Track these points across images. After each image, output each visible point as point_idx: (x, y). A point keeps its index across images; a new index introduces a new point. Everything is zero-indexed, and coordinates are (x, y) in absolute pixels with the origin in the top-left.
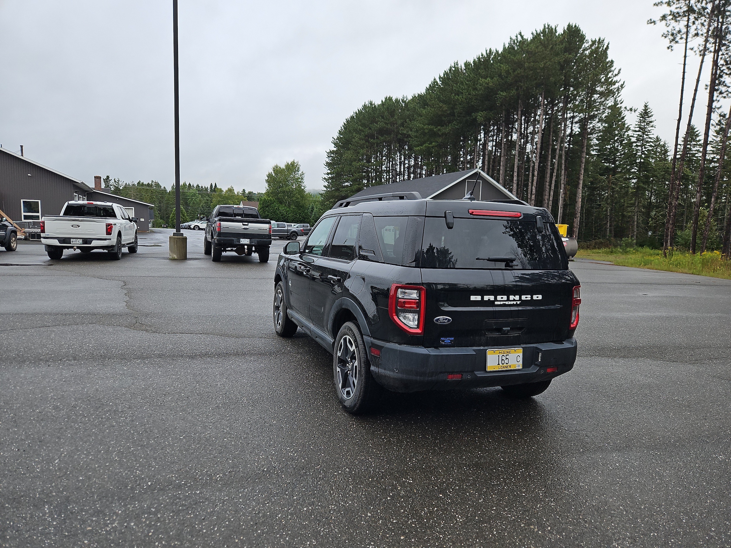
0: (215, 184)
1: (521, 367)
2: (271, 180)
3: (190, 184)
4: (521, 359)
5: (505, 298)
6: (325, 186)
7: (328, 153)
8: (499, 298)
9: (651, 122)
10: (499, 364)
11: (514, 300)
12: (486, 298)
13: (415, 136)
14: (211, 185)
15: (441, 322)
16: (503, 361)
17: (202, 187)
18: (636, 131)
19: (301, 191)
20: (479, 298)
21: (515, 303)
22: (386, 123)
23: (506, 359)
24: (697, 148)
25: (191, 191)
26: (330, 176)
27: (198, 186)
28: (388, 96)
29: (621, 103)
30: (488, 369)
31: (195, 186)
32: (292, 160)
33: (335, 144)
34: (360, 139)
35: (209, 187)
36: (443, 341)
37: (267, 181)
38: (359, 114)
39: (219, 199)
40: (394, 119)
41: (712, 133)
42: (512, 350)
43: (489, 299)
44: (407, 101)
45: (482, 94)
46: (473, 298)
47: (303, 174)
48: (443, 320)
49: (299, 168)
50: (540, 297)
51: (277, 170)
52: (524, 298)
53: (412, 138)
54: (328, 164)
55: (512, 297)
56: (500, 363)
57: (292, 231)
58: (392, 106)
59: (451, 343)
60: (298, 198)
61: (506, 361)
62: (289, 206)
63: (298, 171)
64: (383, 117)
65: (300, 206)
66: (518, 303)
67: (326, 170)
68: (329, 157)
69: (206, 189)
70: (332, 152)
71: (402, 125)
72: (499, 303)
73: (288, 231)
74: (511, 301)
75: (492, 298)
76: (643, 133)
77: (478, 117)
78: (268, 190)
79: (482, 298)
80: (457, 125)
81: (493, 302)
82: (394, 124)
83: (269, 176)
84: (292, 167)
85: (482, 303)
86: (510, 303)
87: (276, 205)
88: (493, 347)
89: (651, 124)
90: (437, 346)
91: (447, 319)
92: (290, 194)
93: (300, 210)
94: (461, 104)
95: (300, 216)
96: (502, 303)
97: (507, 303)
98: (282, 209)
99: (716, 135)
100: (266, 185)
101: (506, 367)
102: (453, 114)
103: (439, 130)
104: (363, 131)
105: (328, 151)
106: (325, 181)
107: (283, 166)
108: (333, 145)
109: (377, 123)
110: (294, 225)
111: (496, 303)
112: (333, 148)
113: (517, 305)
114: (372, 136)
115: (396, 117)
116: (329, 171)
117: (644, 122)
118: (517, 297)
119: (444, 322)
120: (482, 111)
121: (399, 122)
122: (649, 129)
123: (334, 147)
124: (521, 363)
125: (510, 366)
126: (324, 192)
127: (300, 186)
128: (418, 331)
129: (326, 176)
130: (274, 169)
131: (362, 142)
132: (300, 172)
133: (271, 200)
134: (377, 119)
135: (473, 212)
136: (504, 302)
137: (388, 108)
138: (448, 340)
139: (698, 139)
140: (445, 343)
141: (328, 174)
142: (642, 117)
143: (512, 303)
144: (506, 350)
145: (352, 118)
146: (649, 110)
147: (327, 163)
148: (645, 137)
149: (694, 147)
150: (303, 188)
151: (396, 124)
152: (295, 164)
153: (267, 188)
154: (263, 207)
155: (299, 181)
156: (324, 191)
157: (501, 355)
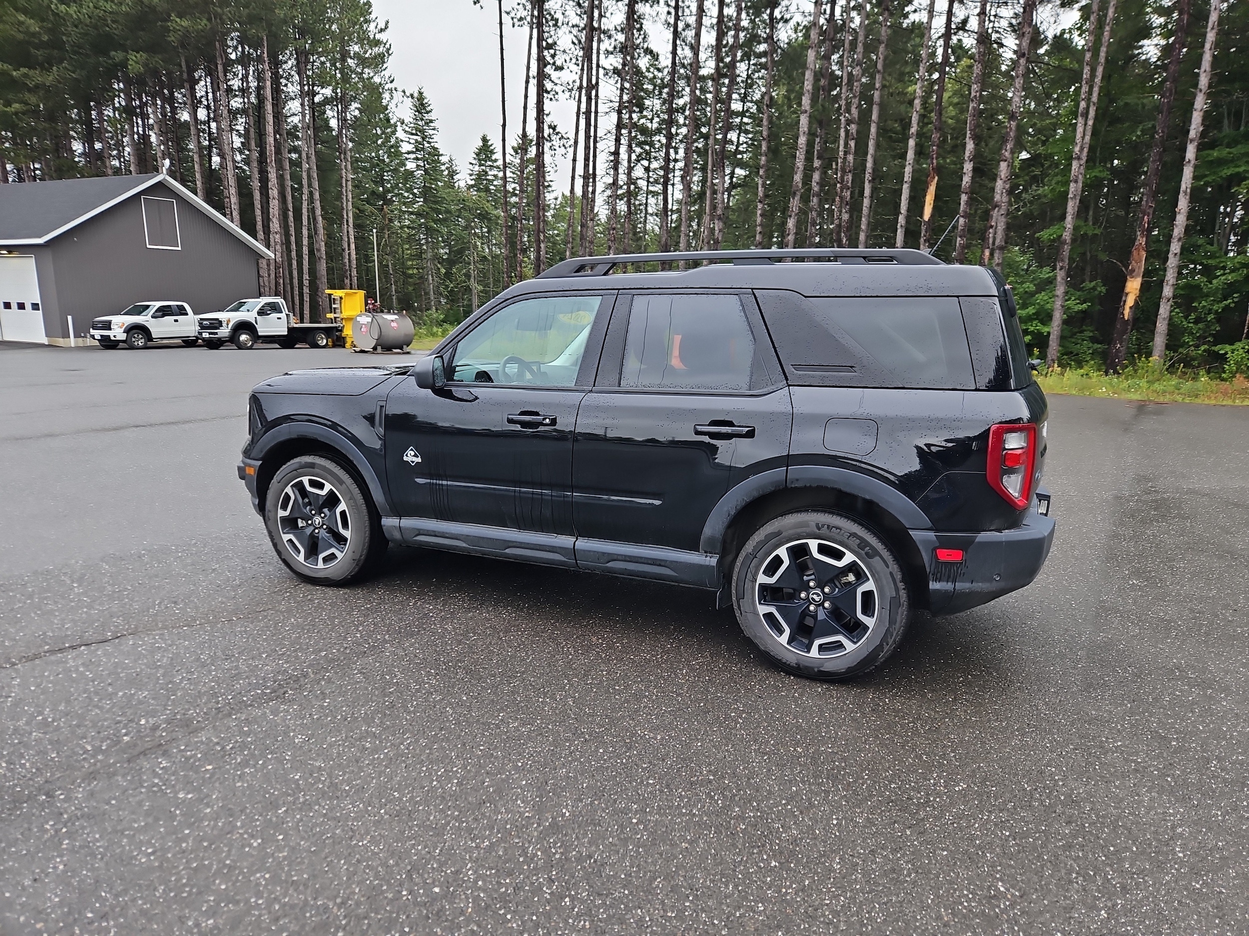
9: (431, 121)
18: (412, 134)
24: (494, 172)
29: (391, 82)
41: (509, 150)
45: (127, 14)
76: (423, 139)
77: (131, 62)
80: (74, 73)
89: (431, 124)
94: (76, 26)
99: (513, 153)
102: (60, 45)
103: (25, 75)
117: (422, 120)
120: (138, 52)
122: (431, 132)
139: (493, 158)
142: (418, 111)
146: (426, 101)
148: (427, 145)
149: (491, 170)
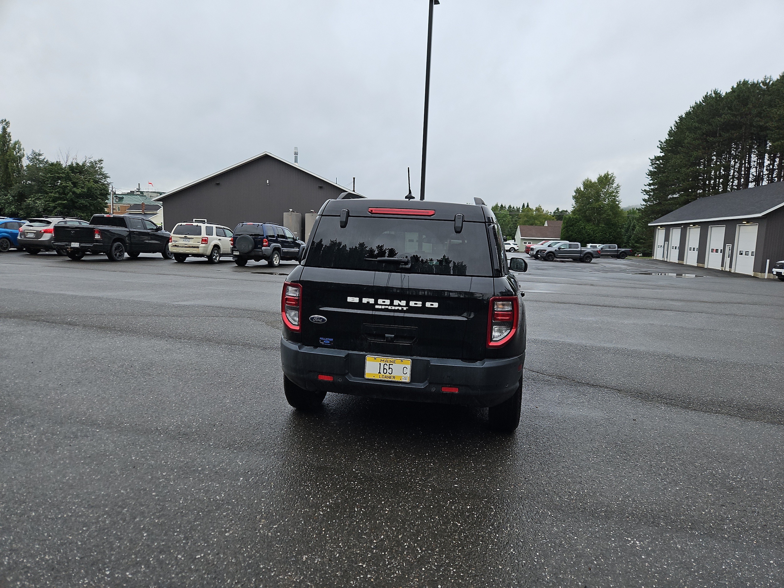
0: (528, 204)
1: (408, 380)
2: (579, 196)
3: (502, 205)
4: (408, 371)
5: (388, 302)
6: (644, 200)
7: (652, 160)
8: (380, 301)
10: (380, 373)
11: (399, 305)
12: (365, 300)
13: (775, 127)
14: (524, 205)
15: (315, 321)
16: (385, 370)
17: (514, 207)
19: (614, 206)
20: (356, 300)
21: (400, 308)
22: (735, 116)
23: (389, 368)
25: (502, 212)
26: (652, 187)
27: (510, 207)
28: (742, 81)
30: (367, 376)
31: (507, 207)
32: (606, 173)
33: (661, 148)
34: (695, 139)
35: (521, 207)
36: (322, 341)
37: (574, 197)
38: (697, 108)
39: (526, 219)
40: (747, 109)
42: (398, 360)
43: (368, 302)
44: (771, 82)
46: (350, 299)
47: (618, 186)
48: (318, 319)
49: (613, 180)
50: (436, 305)
51: (588, 185)
52: (412, 304)
53: (772, 130)
54: (651, 174)
55: (396, 302)
56: (382, 372)
57: (586, 252)
58: (745, 92)
59: (331, 344)
60: (610, 215)
61: (390, 371)
62: (598, 225)
63: (613, 184)
64: (730, 108)
65: (610, 224)
66: (405, 309)
67: (649, 180)
68: (653, 164)
69: (518, 210)
70: (657, 158)
71: (759, 115)
72: (380, 307)
73: (581, 252)
74: (395, 306)
75: (372, 301)
78: (574, 207)
79: (361, 300)
81: (373, 305)
82: (747, 114)
83: (578, 191)
84: (606, 180)
85: (360, 306)
86: (393, 308)
87: (582, 224)
88: (374, 354)
90: (317, 345)
91: (321, 318)
92: (600, 210)
93: (611, 228)
95: (610, 235)
96: (383, 307)
97: (390, 308)
98: (589, 227)
100: (573, 202)
101: (390, 377)
104: (701, 129)
105: (653, 157)
106: (645, 193)
107: (594, 179)
108: (660, 150)
109: (720, 116)
110: (599, 246)
111: (377, 307)
112: (659, 153)
113: (402, 311)
114: (714, 134)
115: (750, 106)
116: (651, 182)
118: (403, 303)
119: (319, 322)
121: (755, 112)
123: (661, 152)
124: (408, 375)
125: (394, 377)
126: (643, 207)
127: (614, 201)
128: (298, 328)
129: (647, 188)
130: (584, 183)
131: (697, 142)
132: (615, 185)
133: (576, 219)
134: (721, 111)
135: (372, 211)
136: (387, 307)
137: (739, 96)
138: (327, 341)
140: (325, 343)
141: (650, 185)
143: (397, 308)
144: (390, 359)
145: (688, 114)
147: (651, 171)
150: (617, 203)
151: (750, 114)
152: (610, 176)
153: (575, 205)
154: (566, 227)
155: (613, 196)
156: (644, 205)
157: (382, 364)
